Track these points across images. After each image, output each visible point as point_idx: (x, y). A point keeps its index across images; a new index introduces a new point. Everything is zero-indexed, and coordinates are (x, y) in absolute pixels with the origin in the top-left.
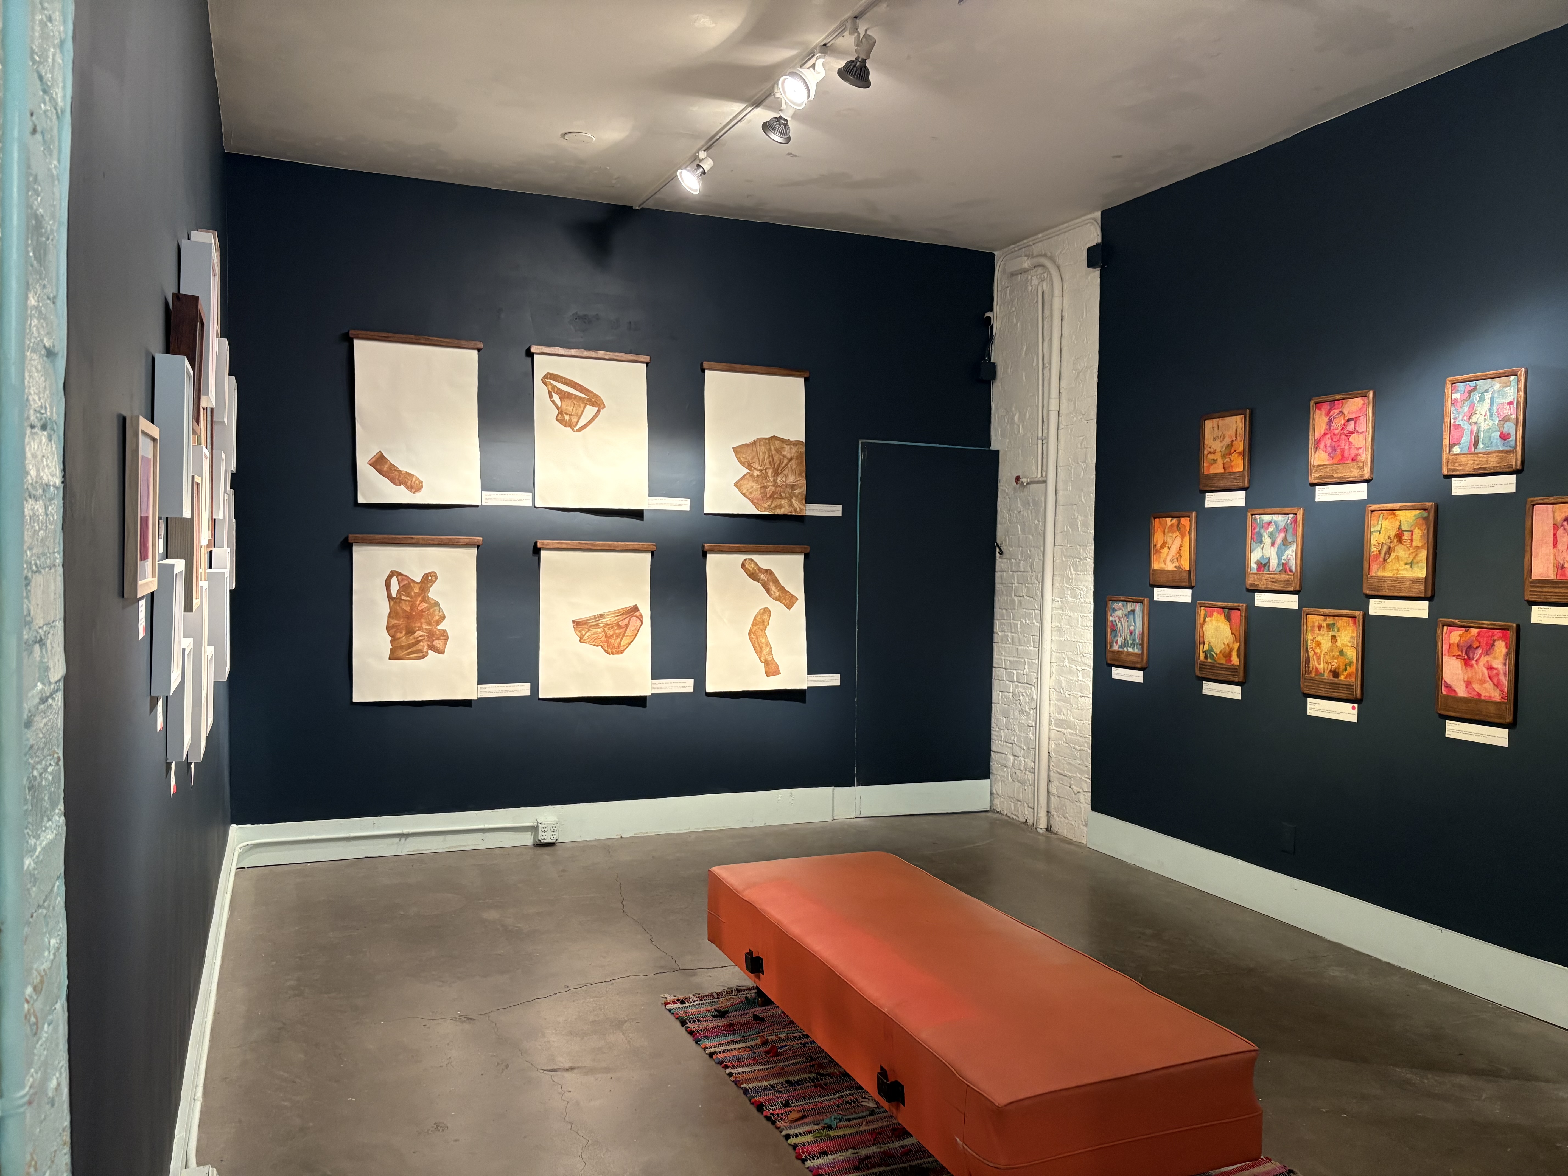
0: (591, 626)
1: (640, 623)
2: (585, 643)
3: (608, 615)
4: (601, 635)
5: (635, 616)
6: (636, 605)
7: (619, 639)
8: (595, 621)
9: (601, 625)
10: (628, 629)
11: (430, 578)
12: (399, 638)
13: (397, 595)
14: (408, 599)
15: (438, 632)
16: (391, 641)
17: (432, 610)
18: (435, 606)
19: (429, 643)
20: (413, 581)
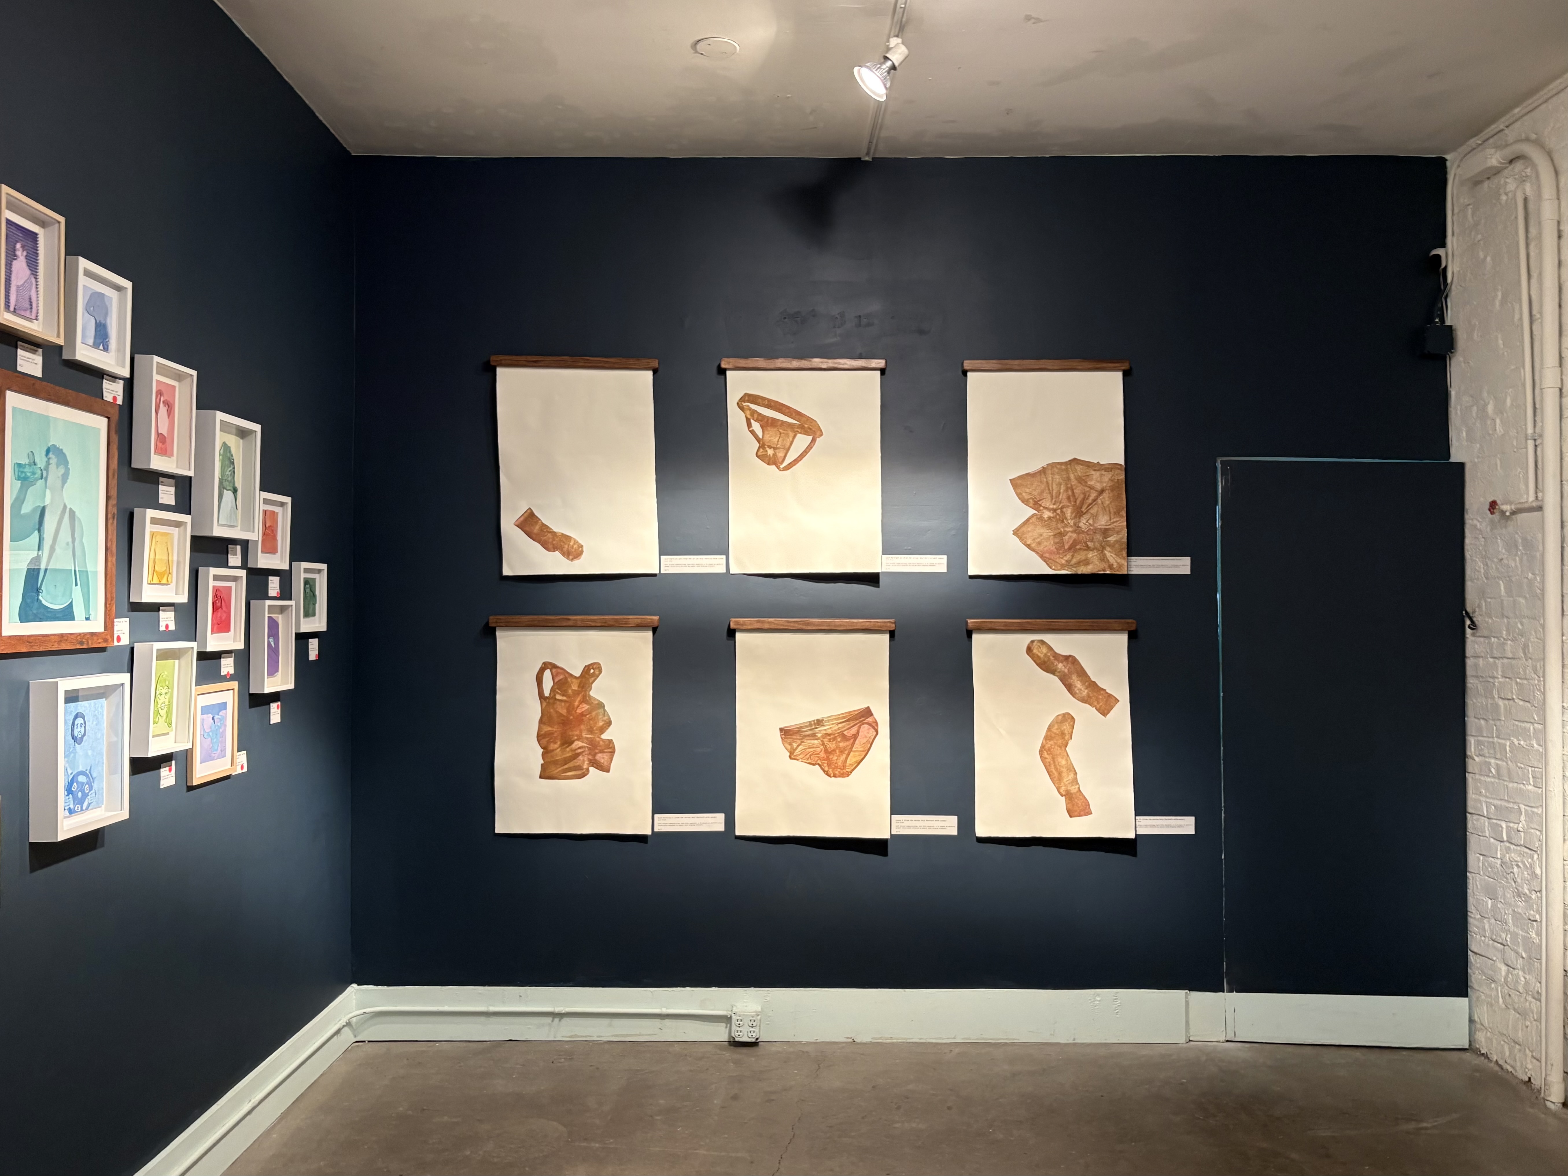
0: (806, 736)
1: (875, 733)
2: (797, 760)
3: (828, 721)
4: (818, 750)
5: (866, 723)
6: (868, 707)
7: (844, 756)
8: (811, 730)
9: (819, 735)
10: (857, 742)
11: (592, 671)
12: (553, 750)
13: (550, 694)
14: (565, 698)
15: (601, 743)
16: (543, 755)
17: (594, 714)
18: (599, 708)
19: (590, 757)
20: (571, 675)
